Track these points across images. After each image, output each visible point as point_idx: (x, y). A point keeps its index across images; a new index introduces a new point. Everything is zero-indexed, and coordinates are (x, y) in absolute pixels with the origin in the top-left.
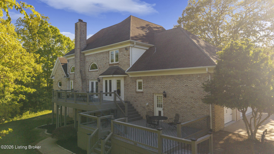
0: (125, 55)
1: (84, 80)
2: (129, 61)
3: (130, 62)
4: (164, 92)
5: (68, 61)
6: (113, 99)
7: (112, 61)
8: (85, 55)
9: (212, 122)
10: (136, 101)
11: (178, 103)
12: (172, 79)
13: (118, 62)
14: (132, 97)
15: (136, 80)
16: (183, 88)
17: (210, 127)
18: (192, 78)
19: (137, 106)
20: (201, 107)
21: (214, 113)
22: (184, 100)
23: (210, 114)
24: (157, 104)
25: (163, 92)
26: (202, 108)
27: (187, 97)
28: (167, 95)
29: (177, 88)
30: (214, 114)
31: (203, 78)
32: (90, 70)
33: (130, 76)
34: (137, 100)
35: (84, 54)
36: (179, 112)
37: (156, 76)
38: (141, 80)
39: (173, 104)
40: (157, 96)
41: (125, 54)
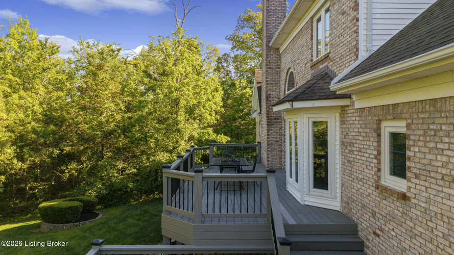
1: (274, 119)
2: (356, 32)
3: (362, 38)
8: (280, 52)
10: (378, 236)
13: (328, 51)
14: (363, 206)
15: (379, 122)
32: (287, 93)
33: (358, 105)
34: (382, 230)
35: (278, 49)
38: (400, 126)
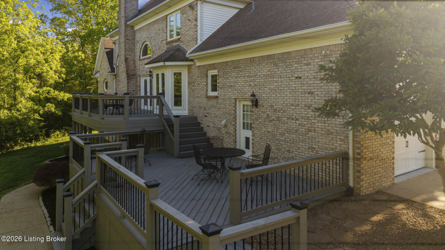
0: (189, 20)
1: (131, 76)
2: (196, 31)
3: (199, 34)
4: (253, 95)
5: (114, 43)
6: (158, 111)
7: (171, 36)
8: (135, 29)
9: (354, 169)
10: (207, 116)
11: (279, 121)
12: (269, 64)
13: (179, 37)
14: (200, 107)
15: (207, 71)
16: (291, 83)
17: (348, 180)
18: (311, 58)
19: (208, 126)
20: (328, 130)
21: (359, 146)
22: (292, 112)
23: (348, 148)
24: (244, 123)
25: (251, 96)
26: (332, 133)
27: (298, 105)
28: (260, 103)
29: (280, 84)
30: (359, 148)
31: (334, 56)
32: (142, 58)
33: (198, 64)
34: (208, 113)
35: (133, 27)
36: (283, 141)
37: (239, 60)
38: (215, 72)
39: (271, 121)
40: (244, 105)
41: (190, 18)
